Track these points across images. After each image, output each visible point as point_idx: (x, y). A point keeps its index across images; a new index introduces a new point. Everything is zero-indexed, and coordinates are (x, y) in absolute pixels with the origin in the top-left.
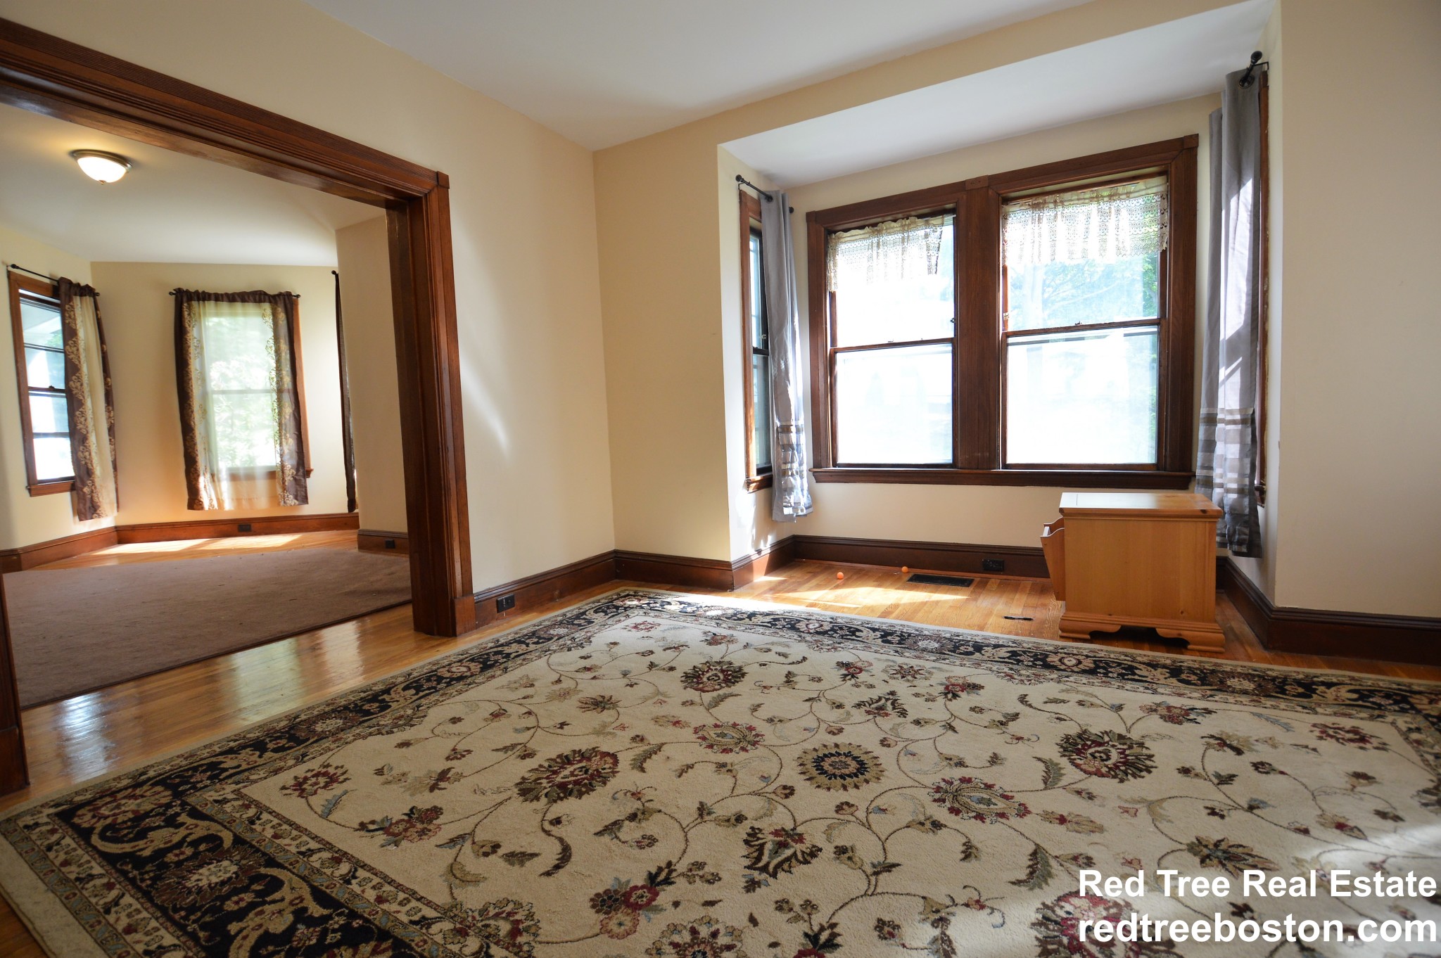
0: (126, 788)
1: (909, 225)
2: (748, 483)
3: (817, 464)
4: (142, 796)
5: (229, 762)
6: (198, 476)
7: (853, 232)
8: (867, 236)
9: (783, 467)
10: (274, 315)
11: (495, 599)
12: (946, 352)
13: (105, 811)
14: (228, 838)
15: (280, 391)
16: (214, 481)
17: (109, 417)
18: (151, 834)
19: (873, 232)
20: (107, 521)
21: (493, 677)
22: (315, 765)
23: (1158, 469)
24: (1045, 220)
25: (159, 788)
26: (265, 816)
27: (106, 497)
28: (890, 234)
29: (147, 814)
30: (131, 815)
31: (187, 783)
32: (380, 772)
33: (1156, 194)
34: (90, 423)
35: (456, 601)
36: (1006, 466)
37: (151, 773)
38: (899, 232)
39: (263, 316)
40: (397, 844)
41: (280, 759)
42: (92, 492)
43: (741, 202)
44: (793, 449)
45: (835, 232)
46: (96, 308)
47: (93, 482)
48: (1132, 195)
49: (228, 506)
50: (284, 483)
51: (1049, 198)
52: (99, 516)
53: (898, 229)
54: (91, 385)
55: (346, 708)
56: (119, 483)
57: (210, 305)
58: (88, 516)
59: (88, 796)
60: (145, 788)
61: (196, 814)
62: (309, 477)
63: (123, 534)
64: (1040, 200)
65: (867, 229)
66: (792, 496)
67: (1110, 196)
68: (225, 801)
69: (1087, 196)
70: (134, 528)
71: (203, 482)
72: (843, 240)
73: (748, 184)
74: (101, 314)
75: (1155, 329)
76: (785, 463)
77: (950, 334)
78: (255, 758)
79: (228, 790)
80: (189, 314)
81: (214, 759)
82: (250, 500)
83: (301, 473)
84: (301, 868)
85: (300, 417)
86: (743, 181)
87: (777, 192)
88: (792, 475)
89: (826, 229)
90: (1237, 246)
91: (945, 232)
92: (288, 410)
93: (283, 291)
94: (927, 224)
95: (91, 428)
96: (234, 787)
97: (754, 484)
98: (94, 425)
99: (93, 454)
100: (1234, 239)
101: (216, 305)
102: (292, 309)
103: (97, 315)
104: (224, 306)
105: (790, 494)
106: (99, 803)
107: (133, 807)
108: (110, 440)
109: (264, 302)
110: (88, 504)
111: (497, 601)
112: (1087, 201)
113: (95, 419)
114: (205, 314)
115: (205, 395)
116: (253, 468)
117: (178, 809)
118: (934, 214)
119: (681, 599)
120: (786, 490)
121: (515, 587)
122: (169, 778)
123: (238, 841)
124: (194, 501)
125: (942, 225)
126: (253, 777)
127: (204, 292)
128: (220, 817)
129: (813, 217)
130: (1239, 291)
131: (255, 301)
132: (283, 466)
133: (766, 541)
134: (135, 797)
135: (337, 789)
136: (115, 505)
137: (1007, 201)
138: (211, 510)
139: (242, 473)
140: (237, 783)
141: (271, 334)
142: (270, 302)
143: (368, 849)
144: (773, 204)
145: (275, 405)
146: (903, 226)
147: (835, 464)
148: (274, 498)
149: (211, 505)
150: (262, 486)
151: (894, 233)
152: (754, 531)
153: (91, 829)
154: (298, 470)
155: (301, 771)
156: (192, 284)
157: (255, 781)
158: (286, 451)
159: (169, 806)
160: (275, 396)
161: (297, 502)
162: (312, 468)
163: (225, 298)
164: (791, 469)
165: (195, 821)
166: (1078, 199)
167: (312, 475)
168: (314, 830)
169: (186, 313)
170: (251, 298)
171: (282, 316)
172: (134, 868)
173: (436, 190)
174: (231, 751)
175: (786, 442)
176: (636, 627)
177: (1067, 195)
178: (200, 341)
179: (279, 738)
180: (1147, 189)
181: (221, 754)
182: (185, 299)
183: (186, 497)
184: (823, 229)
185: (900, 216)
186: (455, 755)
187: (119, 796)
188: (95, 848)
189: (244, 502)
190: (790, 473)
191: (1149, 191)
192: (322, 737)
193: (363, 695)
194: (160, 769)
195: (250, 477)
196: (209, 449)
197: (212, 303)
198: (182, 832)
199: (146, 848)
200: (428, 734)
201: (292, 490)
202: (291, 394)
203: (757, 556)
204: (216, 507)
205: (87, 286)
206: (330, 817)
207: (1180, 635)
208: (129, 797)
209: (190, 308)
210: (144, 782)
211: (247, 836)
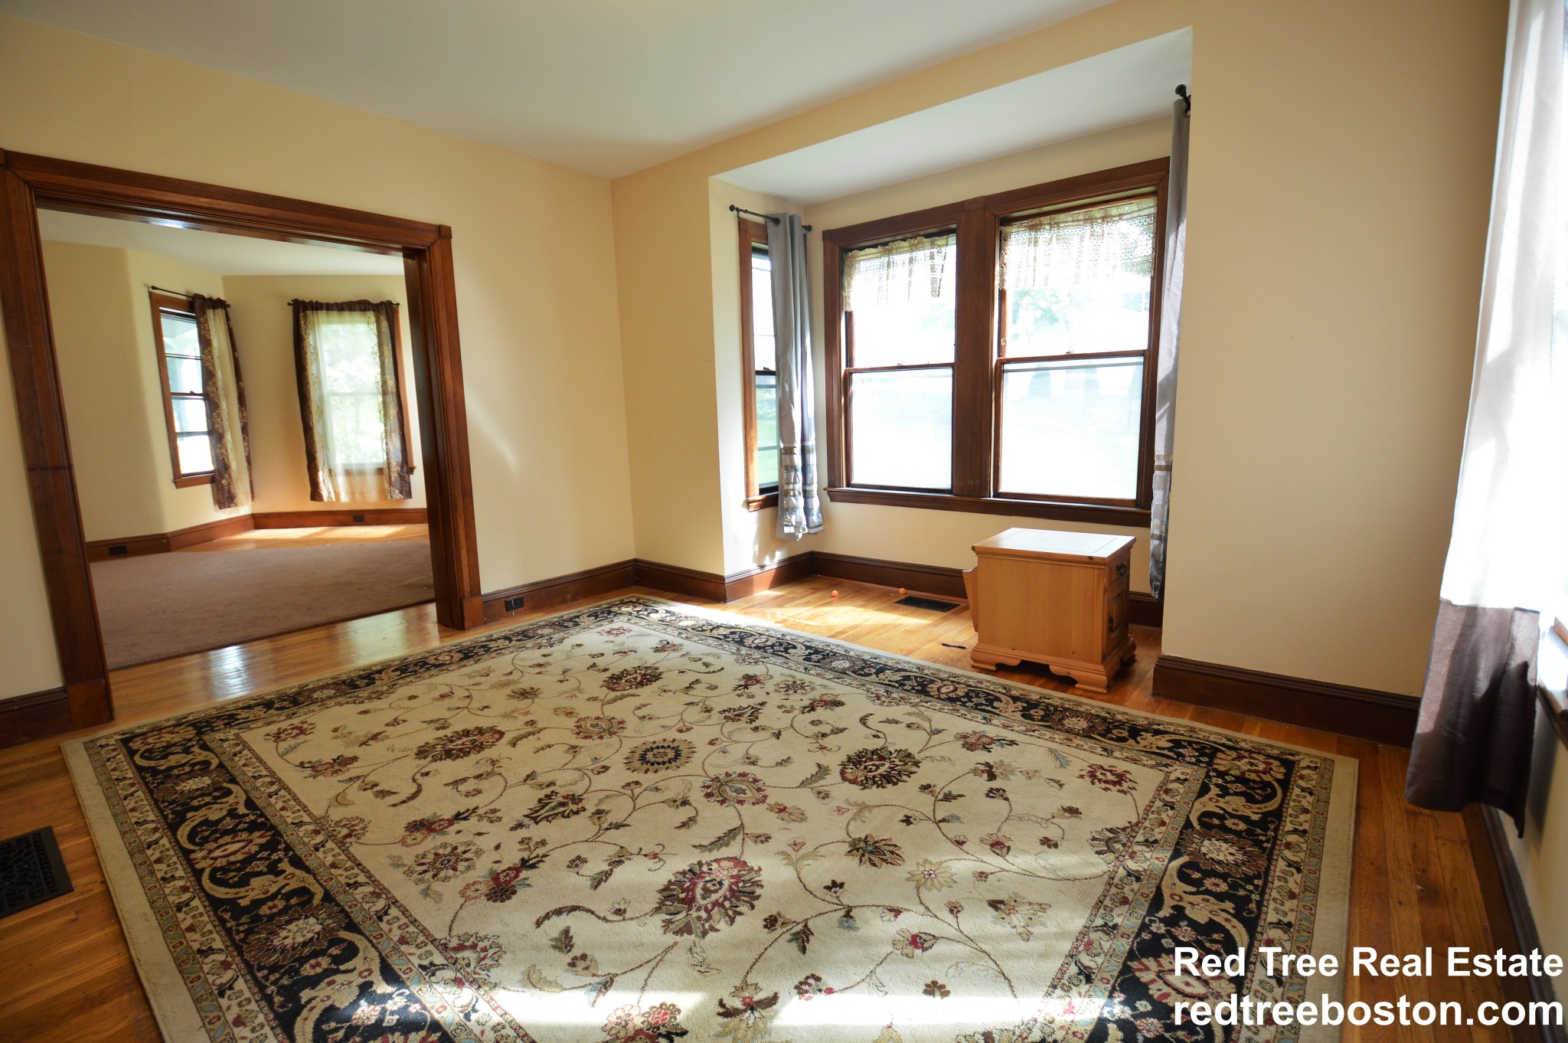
0: (170, 727)
1: (917, 244)
2: (748, 503)
3: (832, 484)
4: (177, 733)
5: (243, 715)
6: (318, 471)
7: (867, 251)
8: (879, 255)
9: (786, 487)
10: (378, 322)
11: (503, 600)
12: (948, 376)
13: (150, 740)
14: (215, 762)
15: (384, 393)
16: (331, 475)
17: (243, 417)
18: (171, 757)
19: (884, 251)
20: (244, 508)
21: (465, 666)
22: (296, 721)
23: (1136, 506)
24: (1041, 240)
25: (190, 728)
26: (246, 752)
27: (241, 489)
28: (900, 253)
29: (175, 745)
30: (164, 744)
31: (210, 726)
32: (336, 730)
33: (1148, 216)
34: (226, 423)
35: (464, 601)
36: (997, 494)
37: (190, 718)
38: (907, 252)
39: (368, 323)
40: (314, 777)
41: (277, 715)
42: (229, 484)
43: (740, 229)
44: (796, 470)
45: (851, 250)
46: (228, 319)
47: (230, 475)
48: (1124, 217)
49: (344, 498)
50: (390, 479)
51: (1045, 220)
52: (236, 505)
53: (907, 249)
54: (226, 389)
55: (344, 682)
56: (253, 475)
57: (322, 314)
58: (227, 505)
59: (145, 730)
60: (182, 727)
61: (204, 747)
62: (412, 473)
63: (259, 521)
64: (1036, 221)
65: (880, 248)
66: (794, 517)
67: (1104, 218)
68: (227, 740)
69: (1081, 217)
70: (267, 516)
71: (322, 476)
72: (858, 259)
73: (746, 211)
74: (233, 324)
75: (1141, 359)
76: (788, 484)
77: (951, 359)
78: (261, 713)
79: (231, 733)
80: (305, 323)
81: (234, 712)
82: (362, 494)
83: (405, 470)
84: (248, 787)
85: (403, 418)
86: (738, 210)
87: (784, 215)
88: (794, 495)
89: (840, 248)
90: (1173, 288)
91: (947, 254)
92: (393, 411)
93: (384, 300)
94: (933, 244)
95: (226, 427)
96: (237, 731)
97: (756, 503)
98: (230, 425)
99: (229, 451)
100: (1171, 279)
101: (328, 315)
102: (393, 318)
103: (228, 325)
104: (334, 314)
105: (791, 514)
106: (149, 735)
107: (168, 739)
108: (244, 438)
109: (369, 310)
110: (226, 495)
111: (506, 602)
112: (1081, 223)
113: (230, 419)
114: (318, 323)
115: (321, 399)
116: (363, 465)
117: (194, 743)
118: (940, 234)
119: (670, 609)
120: (787, 510)
121: (525, 590)
122: (200, 722)
123: (221, 765)
124: (316, 495)
125: (947, 245)
126: (252, 726)
127: (317, 302)
128: (218, 750)
129: (828, 235)
130: (1171, 334)
131: (361, 310)
132: (389, 463)
133: (773, 557)
134: (172, 733)
135: (302, 738)
136: (250, 495)
137: (1008, 221)
138: (330, 502)
139: (354, 468)
140: (239, 729)
141: (375, 340)
142: (374, 310)
143: (294, 778)
144: (781, 226)
145: (381, 406)
146: (911, 246)
147: (849, 484)
148: (382, 493)
149: (329, 497)
150: (372, 481)
151: (904, 252)
152: (757, 547)
153: (137, 751)
154: (402, 467)
155: (284, 725)
156: (307, 295)
157: (252, 729)
158: (391, 449)
159: (190, 740)
160: (380, 398)
161: (402, 497)
162: (415, 465)
163: (335, 308)
164: (794, 490)
165: (201, 751)
166: (1073, 221)
167: (415, 472)
168: (269, 763)
169: (302, 322)
170: (357, 307)
171: (385, 324)
172: (151, 776)
173: (438, 242)
174: (250, 707)
175: (789, 464)
176: (609, 632)
177: (1062, 217)
178: (315, 348)
179: (285, 700)
180: (1140, 210)
181: (242, 708)
182: (301, 309)
183: (309, 489)
184: (837, 248)
185: (909, 235)
186: (395, 722)
187: (164, 731)
188: (134, 762)
189: (357, 495)
190: (792, 494)
191: (1142, 213)
192: (314, 702)
193: (362, 673)
194: (196, 716)
195: (361, 473)
196: (325, 447)
197: (324, 312)
198: (190, 757)
199: (163, 765)
200: (387, 706)
201: (398, 485)
202: (395, 396)
203: (759, 571)
204: (334, 499)
205: (219, 300)
206: (285, 757)
207: (1069, 673)
208: (168, 733)
209: (305, 317)
210: (183, 723)
211: (227, 764)
